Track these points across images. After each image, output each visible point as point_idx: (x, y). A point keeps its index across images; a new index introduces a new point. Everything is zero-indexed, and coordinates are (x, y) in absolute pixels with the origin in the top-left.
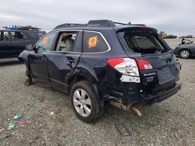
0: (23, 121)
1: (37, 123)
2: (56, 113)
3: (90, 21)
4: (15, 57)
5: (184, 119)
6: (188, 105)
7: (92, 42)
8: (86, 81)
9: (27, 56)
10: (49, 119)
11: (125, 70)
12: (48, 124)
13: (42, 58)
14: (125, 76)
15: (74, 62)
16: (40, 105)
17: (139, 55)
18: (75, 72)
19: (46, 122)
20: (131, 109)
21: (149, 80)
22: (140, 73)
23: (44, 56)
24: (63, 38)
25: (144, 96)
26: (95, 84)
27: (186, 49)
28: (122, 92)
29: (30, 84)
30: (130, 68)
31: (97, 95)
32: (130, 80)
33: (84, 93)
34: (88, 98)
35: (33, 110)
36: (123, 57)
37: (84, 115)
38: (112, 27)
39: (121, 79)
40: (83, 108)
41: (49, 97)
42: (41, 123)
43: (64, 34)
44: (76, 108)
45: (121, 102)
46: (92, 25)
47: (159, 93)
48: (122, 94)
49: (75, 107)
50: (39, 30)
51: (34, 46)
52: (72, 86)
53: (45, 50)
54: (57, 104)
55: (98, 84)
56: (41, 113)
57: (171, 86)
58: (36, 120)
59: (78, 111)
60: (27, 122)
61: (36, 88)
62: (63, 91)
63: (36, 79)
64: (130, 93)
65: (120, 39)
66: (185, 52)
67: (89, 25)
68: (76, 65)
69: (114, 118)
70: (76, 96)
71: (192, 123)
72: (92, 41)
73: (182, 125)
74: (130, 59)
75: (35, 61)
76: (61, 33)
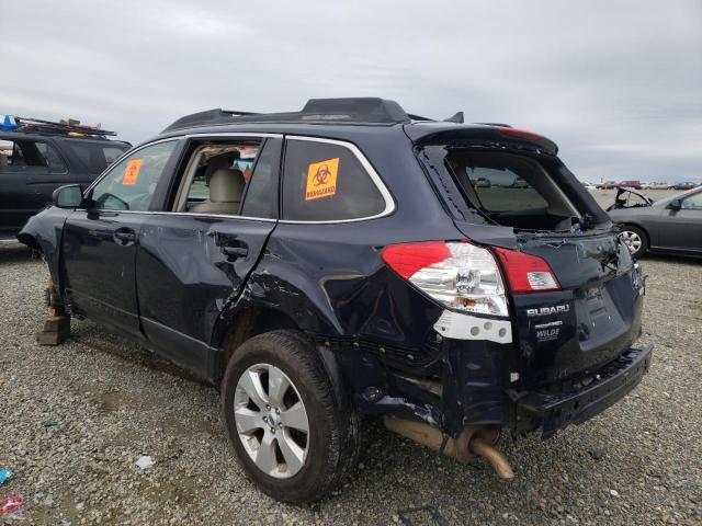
0: (21, 496)
1: (80, 506)
2: (160, 462)
3: (310, 101)
4: (8, 234)
5: (663, 489)
6: (670, 431)
7: (320, 180)
8: (288, 333)
9: (57, 229)
10: (131, 486)
11: (454, 292)
12: (128, 512)
13: (116, 239)
14: (455, 314)
15: (246, 256)
16: (96, 428)
17: (507, 233)
18: (247, 293)
19: (119, 501)
20: (470, 449)
21: (546, 333)
22: (511, 307)
23: (125, 230)
24: (200, 163)
25: (524, 398)
26: (328, 343)
27: (631, 226)
28: (438, 380)
29: (61, 341)
30: (471, 284)
31: (337, 389)
32: (475, 331)
33: (280, 380)
34: (296, 400)
35: (67, 447)
36: (447, 241)
37: (277, 472)
38: (399, 126)
39: (437, 327)
40: (275, 441)
41: (134, 393)
42: (98, 505)
43: (207, 149)
44: (245, 439)
45: (430, 419)
46: (318, 117)
47: (579, 386)
48: (436, 390)
49: (241, 436)
50: (108, 137)
51: (86, 193)
52: (232, 352)
53: (128, 208)
54: (166, 424)
55: (340, 345)
56: (98, 460)
57: (617, 360)
58: (77, 490)
59: (253, 455)
60: (36, 501)
61: (83, 357)
62: (193, 370)
63: (88, 322)
64: (470, 384)
65: (431, 172)
66: (630, 235)
67: (305, 118)
68: (254, 268)
69: (397, 485)
70: (245, 393)
71: (692, 506)
72: (318, 174)
73: (660, 515)
74: (471, 248)
75: (85, 249)
76: (194, 145)
